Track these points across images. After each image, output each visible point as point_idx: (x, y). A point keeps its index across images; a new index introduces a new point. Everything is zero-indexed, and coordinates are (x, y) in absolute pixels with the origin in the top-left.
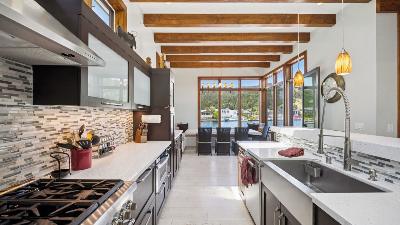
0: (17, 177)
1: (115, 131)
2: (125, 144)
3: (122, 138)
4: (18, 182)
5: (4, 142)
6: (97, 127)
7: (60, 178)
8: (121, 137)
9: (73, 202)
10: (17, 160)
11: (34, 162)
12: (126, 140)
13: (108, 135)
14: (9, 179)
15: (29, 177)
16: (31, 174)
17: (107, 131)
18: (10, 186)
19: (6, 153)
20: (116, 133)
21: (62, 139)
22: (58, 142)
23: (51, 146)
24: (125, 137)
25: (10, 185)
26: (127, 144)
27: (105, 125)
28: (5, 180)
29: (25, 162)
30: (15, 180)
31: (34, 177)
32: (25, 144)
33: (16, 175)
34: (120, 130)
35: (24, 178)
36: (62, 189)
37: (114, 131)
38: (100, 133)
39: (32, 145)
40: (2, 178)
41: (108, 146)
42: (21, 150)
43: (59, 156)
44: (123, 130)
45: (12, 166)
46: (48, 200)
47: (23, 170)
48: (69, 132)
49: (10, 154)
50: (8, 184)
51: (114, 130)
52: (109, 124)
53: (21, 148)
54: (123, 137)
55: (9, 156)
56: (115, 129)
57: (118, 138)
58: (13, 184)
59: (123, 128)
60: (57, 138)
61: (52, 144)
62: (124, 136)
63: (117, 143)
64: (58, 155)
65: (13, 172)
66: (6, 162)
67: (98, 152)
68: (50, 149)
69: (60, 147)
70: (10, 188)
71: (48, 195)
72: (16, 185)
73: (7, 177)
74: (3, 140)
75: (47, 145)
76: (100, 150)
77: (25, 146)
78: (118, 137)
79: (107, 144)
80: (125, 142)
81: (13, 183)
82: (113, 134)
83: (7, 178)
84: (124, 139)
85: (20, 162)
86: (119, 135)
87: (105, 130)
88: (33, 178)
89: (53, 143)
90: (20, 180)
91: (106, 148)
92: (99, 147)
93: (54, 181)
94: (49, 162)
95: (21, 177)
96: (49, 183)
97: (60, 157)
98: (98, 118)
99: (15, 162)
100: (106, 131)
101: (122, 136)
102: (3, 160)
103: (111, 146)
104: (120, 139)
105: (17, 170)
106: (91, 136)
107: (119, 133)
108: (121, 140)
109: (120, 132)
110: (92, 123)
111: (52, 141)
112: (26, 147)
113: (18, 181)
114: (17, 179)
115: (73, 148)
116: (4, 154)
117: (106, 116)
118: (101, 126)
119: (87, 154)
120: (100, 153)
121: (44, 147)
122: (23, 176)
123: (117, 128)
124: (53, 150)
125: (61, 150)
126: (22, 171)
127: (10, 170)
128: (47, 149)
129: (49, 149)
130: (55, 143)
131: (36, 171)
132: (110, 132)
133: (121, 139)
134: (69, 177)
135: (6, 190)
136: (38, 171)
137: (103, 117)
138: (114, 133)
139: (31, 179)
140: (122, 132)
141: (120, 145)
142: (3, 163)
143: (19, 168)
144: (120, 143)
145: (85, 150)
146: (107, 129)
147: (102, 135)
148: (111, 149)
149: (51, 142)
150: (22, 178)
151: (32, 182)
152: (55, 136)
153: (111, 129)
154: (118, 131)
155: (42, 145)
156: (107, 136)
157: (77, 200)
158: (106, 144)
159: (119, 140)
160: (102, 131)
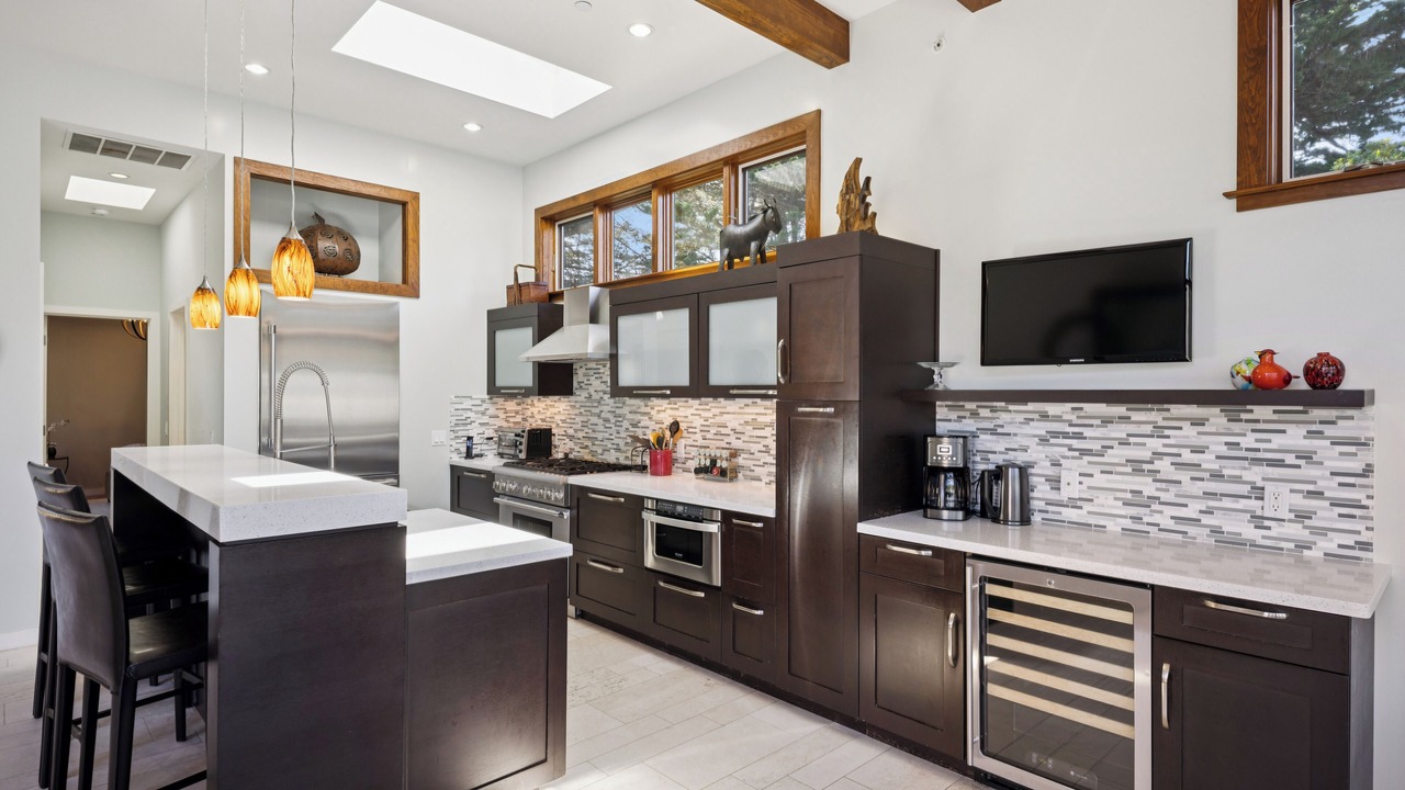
6: (720, 429)
27: (739, 429)
52: (751, 428)
98: (722, 413)
110: (710, 420)
117: (741, 411)
118: (729, 429)
137: (734, 413)
146: (744, 438)
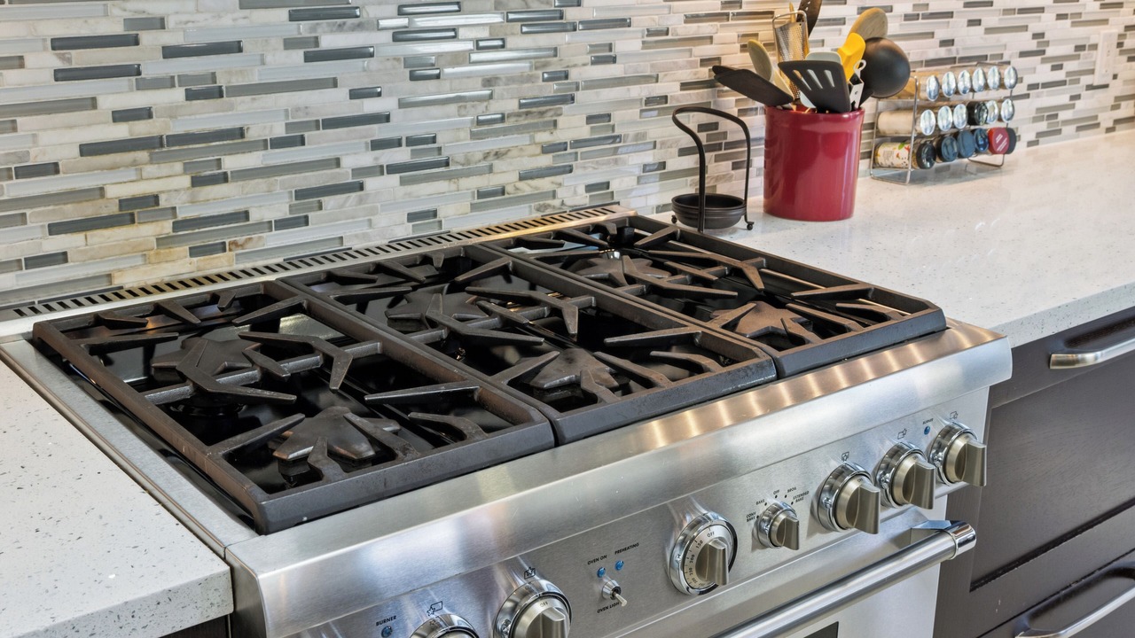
0: (560, 185)
1: (1042, 35)
2: (1109, 130)
3: (1090, 87)
4: (565, 208)
5: (525, 29)
7: (700, 229)
8: (1086, 80)
9: (692, 327)
10: (560, 115)
11: (619, 136)
12: (1115, 107)
13: (993, 56)
14: (536, 188)
15: (599, 197)
16: (607, 185)
17: (989, 31)
18: (537, 215)
19: (530, 79)
20: (1050, 52)
21: (738, 46)
22: (719, 59)
23: (688, 76)
24: (1113, 83)
25: (538, 210)
26: (1122, 132)
28: (526, 187)
29: (588, 127)
30: (554, 195)
31: (618, 203)
32: (590, 52)
33: (559, 179)
34: (1081, 33)
35: (583, 199)
36: (681, 272)
37: (1036, 36)
38: (941, 34)
39: (613, 60)
40: (516, 177)
41: (972, 120)
42: (575, 75)
43: (721, 129)
44: (1104, 36)
45: (544, 137)
46: (625, 293)
47: (579, 161)
48: (772, 13)
49: (540, 83)
50: (533, 205)
51: (1035, 27)
53: (575, 66)
54: (1096, 80)
55: (536, 93)
56: (1046, 23)
57: (1063, 83)
58: (548, 212)
59: (1105, 22)
60: (715, 36)
61: (691, 65)
62: (1108, 80)
63: (1050, 114)
64: (715, 126)
65: (546, 161)
66: (527, 114)
67: (911, 146)
68: (685, 86)
69: (726, 88)
70: (536, 223)
71: (631, 280)
72: (556, 216)
73: (532, 178)
74: (520, 24)
75: (671, 69)
76: (920, 136)
77: (588, 59)
78: (1059, 75)
79: (971, 107)
80: (1106, 119)
81: (549, 205)
82: (1023, 54)
83: (530, 182)
84: (1106, 97)
85: (572, 125)
86: (1070, 66)
87: (977, 22)
88: (614, 208)
89: (695, 62)
90: (569, 202)
91: (956, 135)
92: (915, 121)
93: (673, 236)
94: (675, 151)
95: (572, 191)
96: (650, 237)
97: (725, 134)
99: (555, 123)
100: (979, 30)
101: (1092, 72)
102: (521, 106)
103: (993, 125)
104: (1074, 89)
105: (562, 157)
106: (860, 45)
107: (1068, 49)
108: (1079, 104)
109: (1080, 48)
111: (690, 51)
112: (593, 63)
113: (563, 204)
114: (561, 193)
115: (775, 101)
116: (522, 82)
119: (837, 146)
120: (918, 157)
121: (661, 75)
122: (581, 189)
123: (1061, 17)
124: (694, 97)
125: (731, 101)
126: (577, 167)
127: (538, 150)
128: (669, 87)
129: (678, 86)
130: (704, 62)
131: (626, 179)
132: (1005, 38)
133: (1084, 93)
134: (739, 237)
135: (526, 225)
136: (630, 182)
138: (1033, 45)
139: (603, 209)
140: (1094, 47)
141: (1069, 130)
142: (519, 115)
143: (569, 151)
144: (1066, 122)
145: (826, 120)
146: (989, 18)
147: (953, 52)
148: (987, 143)
149: (688, 54)
150: (575, 193)
151: (601, 218)
152: (705, 28)
153: (1018, 20)
154: (1062, 37)
155: (652, 66)
156: (981, 60)
157: (708, 324)
158: (961, 111)
159: (1065, 99)
160: (957, 29)
